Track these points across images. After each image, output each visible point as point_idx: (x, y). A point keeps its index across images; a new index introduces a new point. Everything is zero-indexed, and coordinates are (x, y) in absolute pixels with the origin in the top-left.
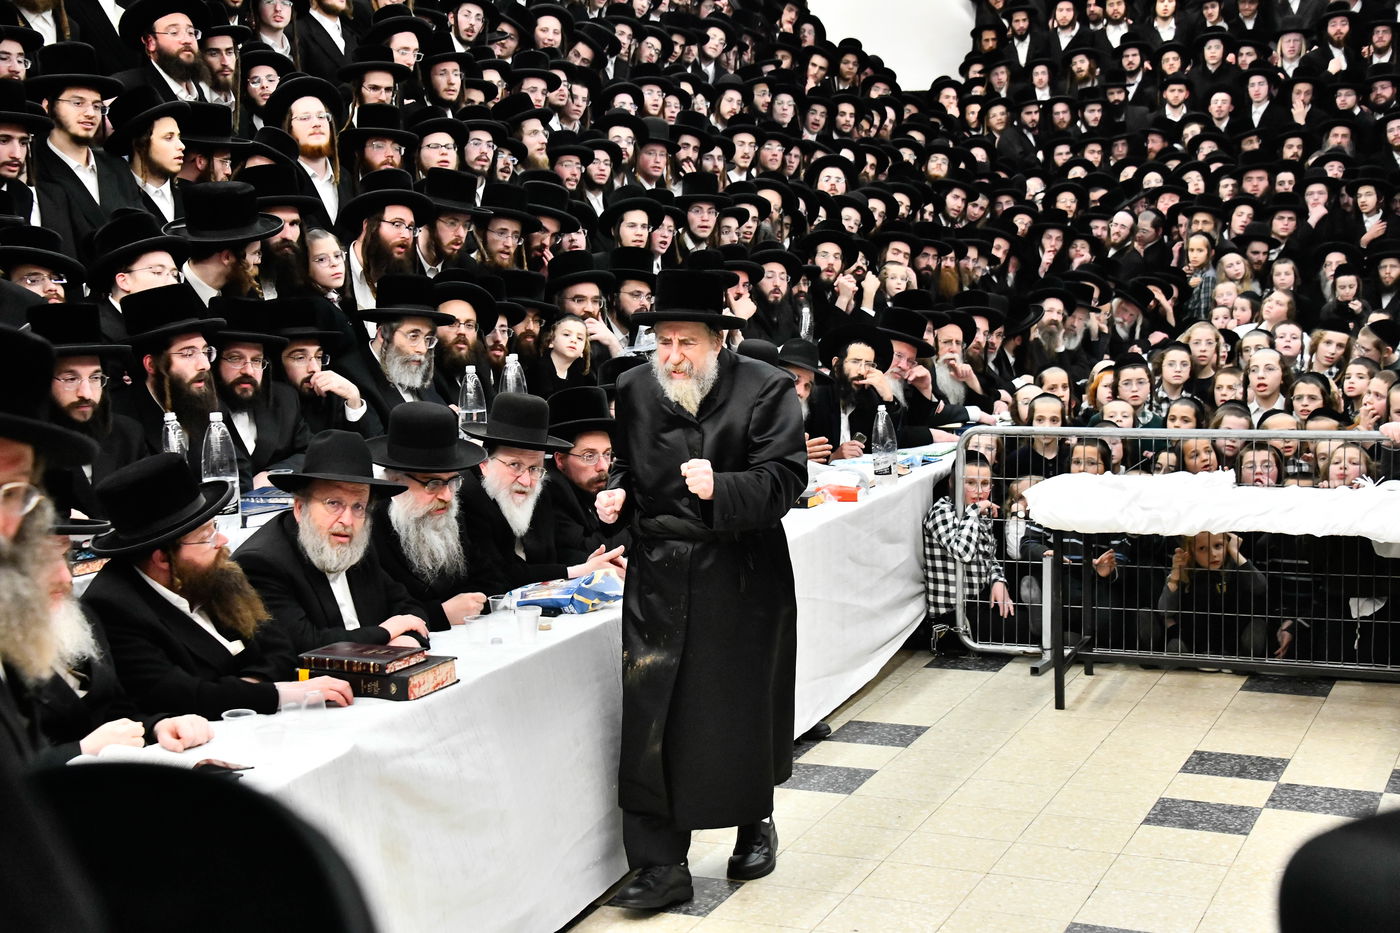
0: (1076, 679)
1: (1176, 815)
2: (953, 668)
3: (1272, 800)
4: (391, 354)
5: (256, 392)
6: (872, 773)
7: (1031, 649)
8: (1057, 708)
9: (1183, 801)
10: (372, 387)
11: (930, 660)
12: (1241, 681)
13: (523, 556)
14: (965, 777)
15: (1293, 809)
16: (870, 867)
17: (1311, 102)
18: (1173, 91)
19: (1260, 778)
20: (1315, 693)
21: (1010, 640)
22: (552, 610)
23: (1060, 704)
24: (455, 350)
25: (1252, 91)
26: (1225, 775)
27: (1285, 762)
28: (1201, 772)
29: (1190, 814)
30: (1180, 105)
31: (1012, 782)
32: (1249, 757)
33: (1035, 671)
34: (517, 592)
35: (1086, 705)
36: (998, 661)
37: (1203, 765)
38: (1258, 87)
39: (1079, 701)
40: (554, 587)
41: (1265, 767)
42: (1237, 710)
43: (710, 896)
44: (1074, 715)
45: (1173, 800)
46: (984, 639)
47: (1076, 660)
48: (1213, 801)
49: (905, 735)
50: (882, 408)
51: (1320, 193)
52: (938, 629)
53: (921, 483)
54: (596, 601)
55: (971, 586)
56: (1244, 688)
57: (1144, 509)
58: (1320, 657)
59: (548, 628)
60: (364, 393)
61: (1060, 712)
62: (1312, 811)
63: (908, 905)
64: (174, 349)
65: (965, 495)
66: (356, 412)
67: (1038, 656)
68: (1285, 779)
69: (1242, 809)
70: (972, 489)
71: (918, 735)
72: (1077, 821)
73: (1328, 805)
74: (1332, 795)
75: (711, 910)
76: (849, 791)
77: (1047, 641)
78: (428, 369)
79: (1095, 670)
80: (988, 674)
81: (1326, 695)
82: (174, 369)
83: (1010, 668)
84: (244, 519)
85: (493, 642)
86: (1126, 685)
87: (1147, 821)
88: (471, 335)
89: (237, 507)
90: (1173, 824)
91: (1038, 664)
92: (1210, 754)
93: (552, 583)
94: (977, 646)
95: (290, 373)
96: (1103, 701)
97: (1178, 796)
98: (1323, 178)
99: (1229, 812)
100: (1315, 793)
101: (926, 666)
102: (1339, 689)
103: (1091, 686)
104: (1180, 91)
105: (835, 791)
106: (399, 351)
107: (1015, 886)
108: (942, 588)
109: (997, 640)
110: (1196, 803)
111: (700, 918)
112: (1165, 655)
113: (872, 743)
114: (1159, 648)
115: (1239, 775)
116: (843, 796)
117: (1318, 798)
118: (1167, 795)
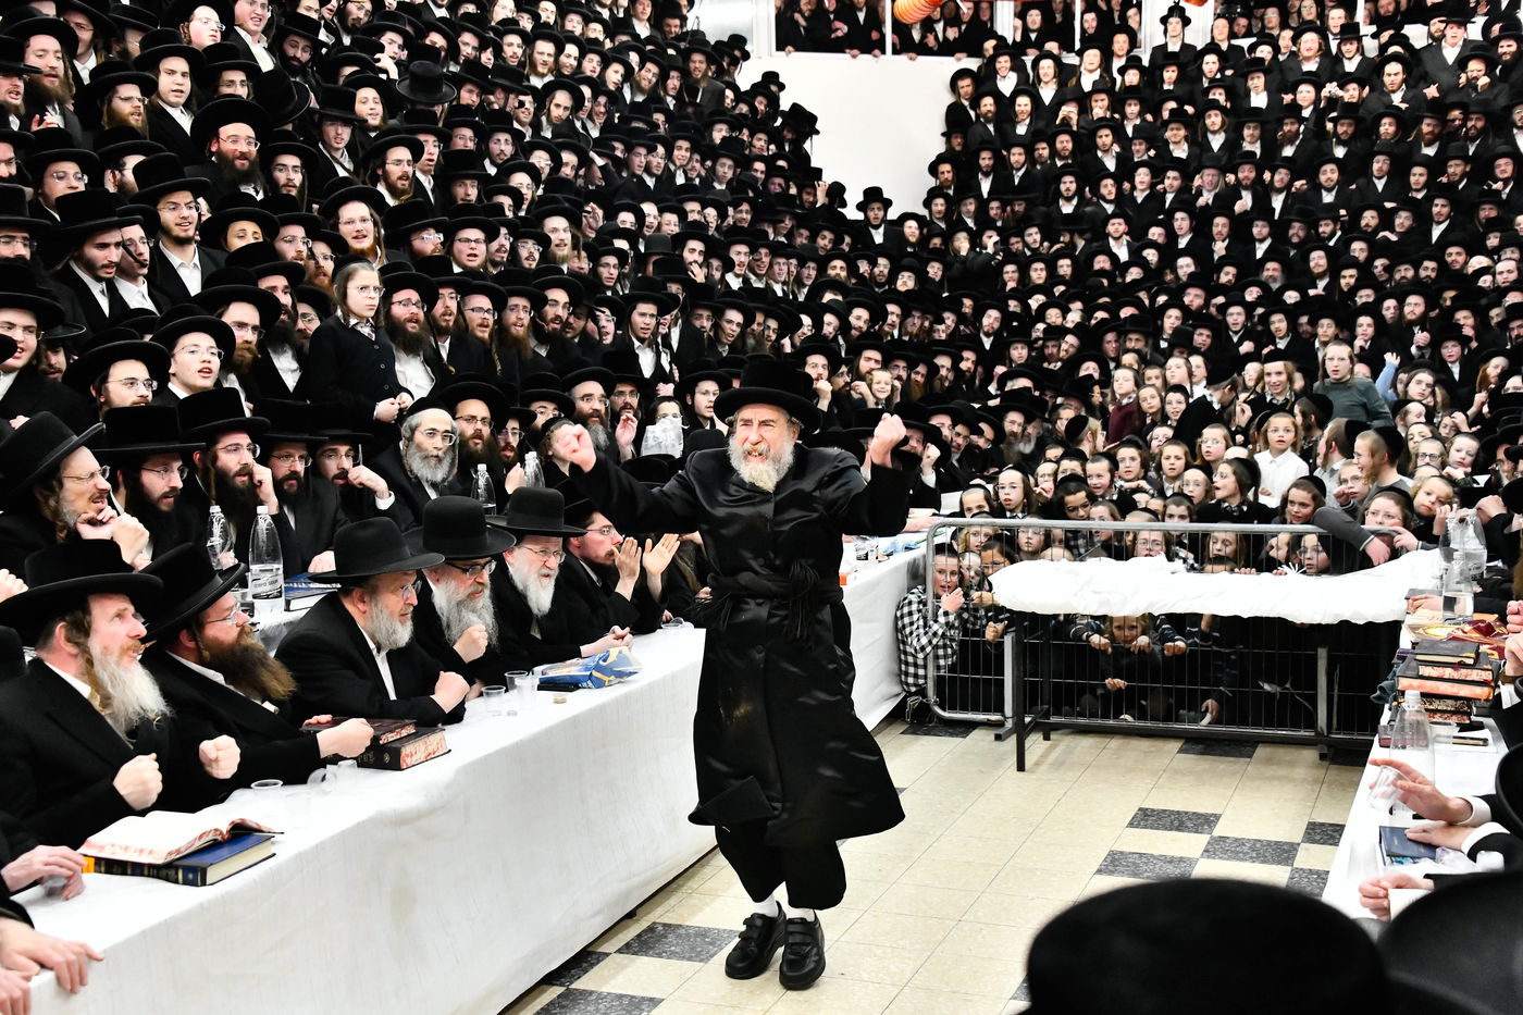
0: (1035, 744)
1: (1124, 866)
2: (926, 735)
3: (1206, 851)
4: (412, 450)
5: (299, 486)
7: (995, 717)
8: (1018, 770)
9: (1130, 853)
12: (1176, 745)
13: (538, 636)
14: (939, 833)
15: (1225, 859)
16: (855, 916)
17: (1229, 236)
18: (1114, 224)
19: (1197, 832)
20: (1241, 755)
21: (975, 709)
22: (569, 685)
23: (1021, 767)
24: (471, 443)
25: (1176, 225)
26: (1166, 829)
27: (1217, 817)
28: (1146, 827)
29: (1137, 865)
30: (1121, 236)
31: (980, 838)
32: (1186, 813)
33: (998, 738)
35: (1043, 768)
36: (966, 728)
37: (1147, 820)
38: (1181, 221)
39: (1037, 764)
40: (571, 665)
41: (1203, 822)
42: (1176, 772)
43: (710, 944)
44: (1033, 776)
45: (1121, 852)
46: (953, 708)
47: (1035, 727)
48: (1156, 853)
51: (1239, 314)
52: (913, 701)
53: (896, 569)
54: (612, 678)
56: (1180, 751)
57: (1095, 592)
58: (1244, 723)
59: (563, 701)
61: (1021, 774)
62: (1242, 860)
63: (889, 950)
64: (220, 446)
65: (935, 581)
67: (1000, 724)
68: (1218, 831)
69: (1181, 859)
70: (941, 577)
72: (1039, 873)
73: (1254, 855)
74: (1258, 845)
75: (712, 956)
77: (1008, 710)
79: (1052, 737)
80: (957, 740)
81: (1250, 757)
82: (219, 464)
83: (977, 734)
84: (288, 603)
85: (509, 714)
86: (1079, 748)
87: (1099, 871)
88: (486, 431)
89: (280, 592)
90: (1122, 873)
91: (1001, 731)
92: (1153, 810)
93: (568, 662)
95: (325, 470)
96: (1058, 765)
97: (1126, 849)
98: (1242, 303)
99: (1171, 862)
100: (1243, 844)
101: (902, 733)
102: (1261, 751)
103: (1049, 750)
104: (1120, 224)
106: (419, 448)
107: (984, 932)
108: (911, 670)
109: (964, 709)
110: (1141, 855)
111: (702, 964)
112: (1111, 722)
114: (1106, 716)
115: (1178, 829)
117: (1246, 849)
118: (1116, 848)
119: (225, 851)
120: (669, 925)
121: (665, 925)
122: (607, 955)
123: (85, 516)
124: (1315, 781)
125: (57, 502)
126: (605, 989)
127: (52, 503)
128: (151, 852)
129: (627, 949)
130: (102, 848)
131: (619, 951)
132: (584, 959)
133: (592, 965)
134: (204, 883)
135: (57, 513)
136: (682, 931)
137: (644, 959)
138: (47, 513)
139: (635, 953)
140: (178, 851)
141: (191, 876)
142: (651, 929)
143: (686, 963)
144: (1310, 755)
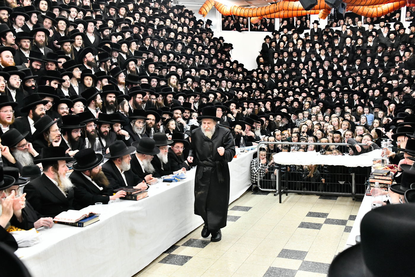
0: (284, 196)
1: (305, 225)
2: (257, 194)
3: (325, 222)
4: (135, 126)
5: (107, 134)
6: (240, 217)
7: (274, 190)
10: (131, 133)
11: (252, 193)
12: (319, 197)
13: (163, 169)
14: (260, 218)
15: (329, 224)
16: (239, 237)
17: (332, 75)
18: (303, 71)
19: (323, 217)
20: (334, 199)
22: (170, 181)
23: (280, 202)
24: (149, 125)
26: (315, 217)
27: (328, 214)
28: (310, 216)
29: (308, 225)
30: (305, 74)
32: (320, 213)
33: (275, 195)
34: (162, 177)
35: (286, 202)
36: (268, 193)
38: (321, 71)
39: (284, 201)
41: (324, 215)
42: (318, 203)
43: (204, 244)
44: (283, 204)
46: (264, 188)
47: (284, 192)
49: (247, 209)
50: (242, 138)
52: (254, 186)
53: (250, 154)
54: (180, 179)
55: (261, 177)
56: (319, 198)
58: (335, 191)
59: (169, 185)
60: (129, 134)
61: (280, 204)
62: (333, 224)
63: (248, 245)
64: (87, 125)
66: (127, 138)
67: (275, 192)
68: (328, 217)
69: (319, 224)
70: (261, 156)
71: (250, 209)
72: (284, 227)
74: (338, 221)
76: (235, 221)
77: (277, 189)
78: (144, 130)
79: (288, 195)
80: (265, 196)
81: (336, 200)
82: (87, 129)
83: (270, 194)
85: (157, 188)
87: (299, 227)
88: (154, 122)
90: (304, 227)
91: (275, 194)
92: (312, 212)
94: (262, 189)
95: (115, 130)
96: (290, 202)
97: (305, 222)
99: (316, 225)
102: (339, 198)
103: (287, 198)
104: (305, 72)
105: (232, 221)
107: (271, 241)
109: (267, 188)
110: (309, 223)
112: (302, 191)
113: (240, 211)
115: (318, 217)
116: (233, 222)
117: (335, 221)
118: (303, 221)
119: (88, 219)
120: (195, 239)
121: (193, 239)
122: (180, 246)
123: (55, 140)
124: (352, 205)
125: (49, 137)
126: (179, 254)
127: (47, 137)
128: (71, 220)
129: (184, 245)
130: (59, 219)
131: (182, 245)
132: (174, 247)
133: (176, 249)
134: (83, 227)
135: (48, 139)
136: (197, 241)
137: (188, 247)
138: (46, 140)
139: (186, 246)
140: (78, 220)
141: (80, 225)
142: (190, 240)
143: (198, 248)
144: (350, 199)
